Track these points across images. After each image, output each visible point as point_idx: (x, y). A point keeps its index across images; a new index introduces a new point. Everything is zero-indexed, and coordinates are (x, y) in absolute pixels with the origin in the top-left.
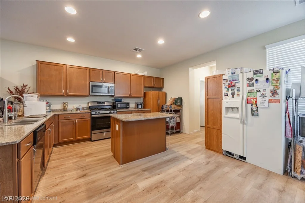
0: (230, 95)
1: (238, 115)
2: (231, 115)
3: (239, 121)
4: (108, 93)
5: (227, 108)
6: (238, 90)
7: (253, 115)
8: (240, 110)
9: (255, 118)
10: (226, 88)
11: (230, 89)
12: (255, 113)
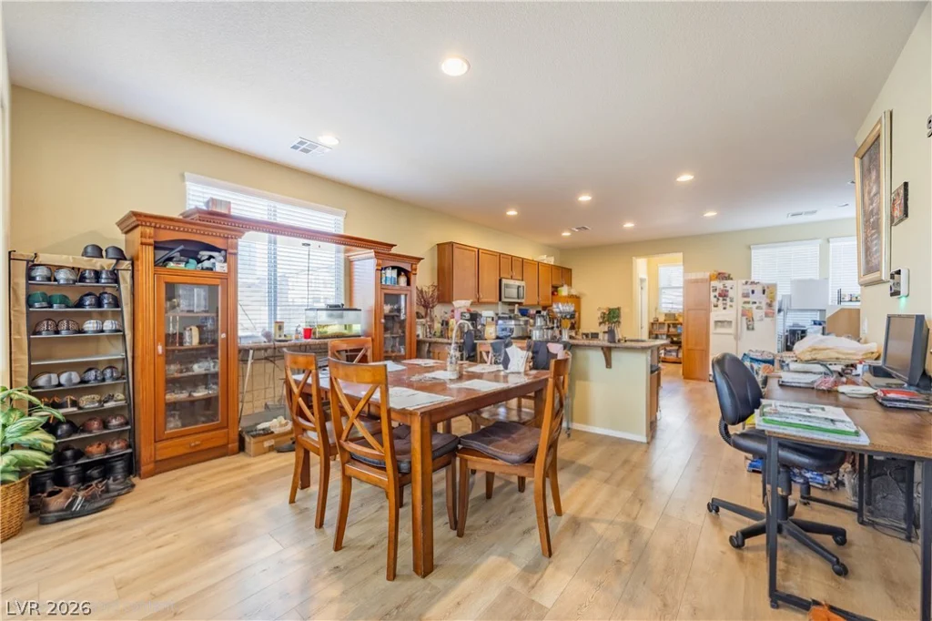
0: (721, 306)
1: (731, 330)
2: (720, 330)
3: (732, 337)
4: (518, 298)
5: (716, 322)
6: (731, 301)
7: (748, 328)
8: (734, 324)
9: (750, 332)
10: (715, 297)
11: (721, 298)
12: (751, 327)
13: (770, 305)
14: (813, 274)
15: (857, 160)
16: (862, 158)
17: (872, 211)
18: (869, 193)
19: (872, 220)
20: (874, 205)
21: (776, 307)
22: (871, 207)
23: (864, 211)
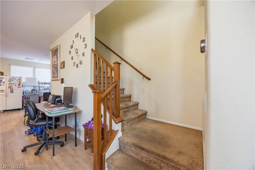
7: (11, 92)
8: (5, 91)
13: (19, 85)
14: (31, 76)
15: (51, 52)
16: (52, 52)
17: (55, 64)
18: (54, 60)
19: (55, 66)
20: (55, 63)
21: (21, 85)
22: (54, 64)
23: (52, 64)
